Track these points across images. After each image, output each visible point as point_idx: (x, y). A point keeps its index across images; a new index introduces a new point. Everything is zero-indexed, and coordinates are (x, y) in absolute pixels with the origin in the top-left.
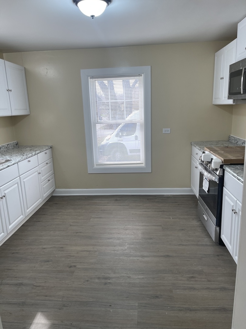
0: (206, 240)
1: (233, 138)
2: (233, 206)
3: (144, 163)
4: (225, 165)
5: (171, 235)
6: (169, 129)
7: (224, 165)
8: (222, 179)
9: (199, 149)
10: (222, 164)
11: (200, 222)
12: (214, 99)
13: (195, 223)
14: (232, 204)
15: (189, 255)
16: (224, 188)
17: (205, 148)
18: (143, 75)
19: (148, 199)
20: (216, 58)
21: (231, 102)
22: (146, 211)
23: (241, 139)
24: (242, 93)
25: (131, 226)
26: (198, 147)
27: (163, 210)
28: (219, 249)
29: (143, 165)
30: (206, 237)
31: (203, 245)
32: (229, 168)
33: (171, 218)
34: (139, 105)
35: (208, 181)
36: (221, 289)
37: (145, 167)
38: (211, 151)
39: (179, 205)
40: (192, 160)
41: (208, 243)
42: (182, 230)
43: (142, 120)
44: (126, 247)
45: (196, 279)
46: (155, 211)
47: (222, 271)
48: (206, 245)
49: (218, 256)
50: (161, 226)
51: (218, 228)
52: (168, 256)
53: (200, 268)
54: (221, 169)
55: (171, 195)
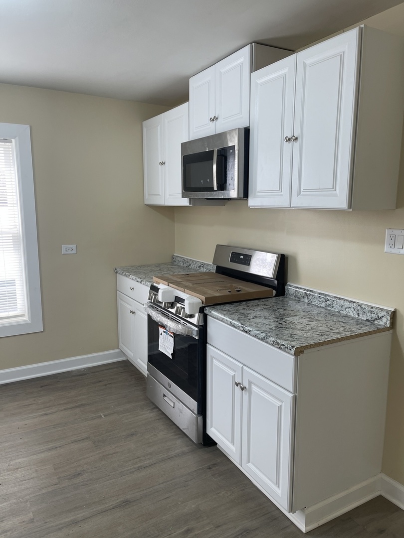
0: (179, 443)
1: (180, 259)
2: (234, 377)
3: (27, 314)
4: (207, 306)
5: (115, 453)
6: (74, 246)
7: (205, 307)
8: (203, 330)
9: (139, 280)
10: (201, 305)
11: (155, 410)
12: (146, 196)
13: (148, 415)
14: (232, 373)
15: (164, 484)
16: (209, 347)
17: (155, 279)
18: (13, 140)
19: (42, 387)
20: (145, 130)
21: (185, 202)
22: (46, 414)
23: (195, 261)
24: (215, 188)
25: (23, 457)
26: (134, 277)
27: (80, 404)
28: (205, 454)
29: (26, 318)
30: (177, 437)
31: (178, 455)
32: (217, 310)
33: (103, 416)
34: (8, 200)
35: (171, 336)
36: (241, 533)
37: (30, 322)
38: (169, 284)
39: (106, 385)
40: (119, 300)
41: (185, 449)
42: (132, 435)
43: (16, 229)
44: (31, 515)
45: (196, 533)
46: (65, 409)
47: (228, 497)
48: (184, 454)
49: (210, 468)
50: (89, 438)
51: (200, 419)
52: (127, 503)
53: (193, 506)
54: (202, 315)
55: (85, 369)
